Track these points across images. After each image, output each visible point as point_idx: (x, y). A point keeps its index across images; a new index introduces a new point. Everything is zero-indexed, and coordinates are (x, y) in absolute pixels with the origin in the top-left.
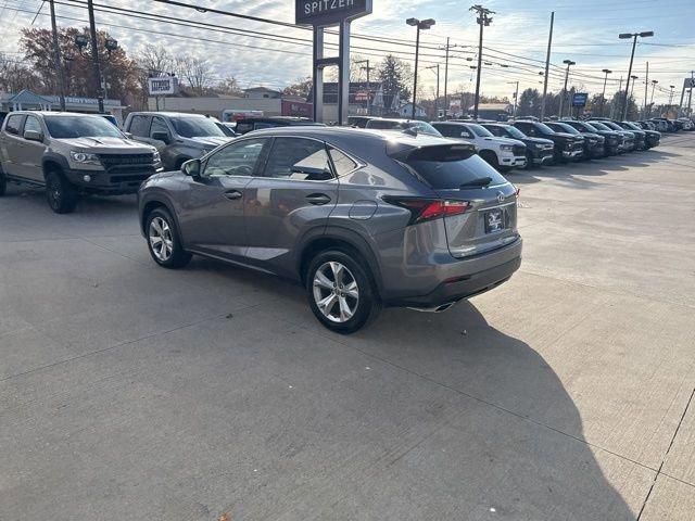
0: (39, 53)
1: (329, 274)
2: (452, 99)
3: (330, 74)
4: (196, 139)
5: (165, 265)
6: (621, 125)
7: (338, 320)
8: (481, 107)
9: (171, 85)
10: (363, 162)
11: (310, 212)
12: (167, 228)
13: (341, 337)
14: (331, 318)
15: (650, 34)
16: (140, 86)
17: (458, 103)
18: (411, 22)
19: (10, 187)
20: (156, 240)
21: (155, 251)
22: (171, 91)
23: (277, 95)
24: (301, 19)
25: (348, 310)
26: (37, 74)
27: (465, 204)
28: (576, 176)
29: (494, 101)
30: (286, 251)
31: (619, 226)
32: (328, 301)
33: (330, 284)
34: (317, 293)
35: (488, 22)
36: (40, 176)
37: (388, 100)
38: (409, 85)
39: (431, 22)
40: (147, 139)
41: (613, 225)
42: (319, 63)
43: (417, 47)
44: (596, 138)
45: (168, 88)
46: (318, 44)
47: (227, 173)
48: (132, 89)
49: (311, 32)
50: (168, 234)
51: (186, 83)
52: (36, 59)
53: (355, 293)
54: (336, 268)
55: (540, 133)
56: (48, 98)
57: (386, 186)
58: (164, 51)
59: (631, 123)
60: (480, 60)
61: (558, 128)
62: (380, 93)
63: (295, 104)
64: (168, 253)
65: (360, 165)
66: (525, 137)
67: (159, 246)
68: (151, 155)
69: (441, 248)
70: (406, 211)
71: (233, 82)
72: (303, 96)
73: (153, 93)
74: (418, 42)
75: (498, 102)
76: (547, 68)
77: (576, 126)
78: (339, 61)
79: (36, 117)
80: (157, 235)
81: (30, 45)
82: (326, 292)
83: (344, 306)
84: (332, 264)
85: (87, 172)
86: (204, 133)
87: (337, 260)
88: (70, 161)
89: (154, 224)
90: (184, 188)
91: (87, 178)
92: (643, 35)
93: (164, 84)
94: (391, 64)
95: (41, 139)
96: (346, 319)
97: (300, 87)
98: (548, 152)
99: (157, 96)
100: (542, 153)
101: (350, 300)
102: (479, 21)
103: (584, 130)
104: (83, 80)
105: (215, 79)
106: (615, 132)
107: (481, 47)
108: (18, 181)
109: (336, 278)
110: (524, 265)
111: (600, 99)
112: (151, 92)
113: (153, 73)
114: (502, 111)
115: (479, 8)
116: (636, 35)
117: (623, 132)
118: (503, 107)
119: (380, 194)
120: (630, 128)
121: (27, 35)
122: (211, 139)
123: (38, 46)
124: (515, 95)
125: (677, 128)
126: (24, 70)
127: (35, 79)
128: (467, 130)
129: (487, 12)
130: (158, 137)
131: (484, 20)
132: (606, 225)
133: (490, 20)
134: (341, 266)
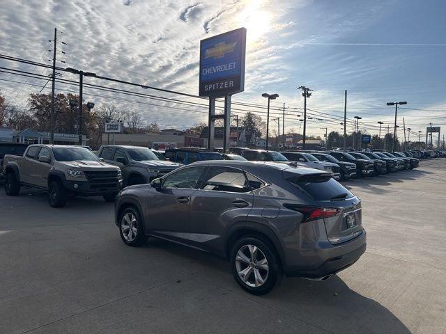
0: (38, 107)
1: (247, 253)
2: (287, 137)
3: (219, 123)
4: (143, 162)
5: (131, 244)
6: (394, 154)
7: (253, 285)
8: (307, 142)
9: (119, 127)
10: (268, 182)
11: (235, 212)
12: (135, 220)
13: (255, 298)
14: (248, 283)
15: (405, 103)
16: (97, 127)
17: (291, 139)
18: (265, 95)
19: (23, 190)
20: (125, 227)
21: (124, 235)
22: (119, 131)
23: (181, 133)
24: (203, 93)
25: (261, 279)
26: (36, 119)
27: (335, 210)
28: (372, 186)
29: (312, 138)
30: (218, 236)
31: (409, 220)
32: (246, 272)
33: (248, 260)
34: (238, 266)
35: (309, 95)
36: (45, 184)
37: (249, 137)
38: (261, 129)
39: (277, 96)
40: (113, 162)
41: (405, 218)
42: (212, 117)
43: (268, 109)
44: (381, 163)
45: (117, 129)
46: (212, 107)
47: (177, 186)
48: (93, 129)
49: (208, 101)
50: (135, 224)
51: (126, 125)
52: (36, 111)
53: (266, 267)
54: (253, 249)
55: (346, 159)
56: (41, 133)
57: (286, 197)
58: (114, 107)
59: (399, 153)
60: (305, 116)
61: (356, 156)
62: (244, 133)
63: (193, 139)
64: (133, 236)
65: (266, 184)
66: (338, 161)
67: (127, 232)
68: (117, 172)
69: (323, 238)
70: (299, 214)
71: (155, 126)
72: (196, 134)
73: (108, 131)
74: (269, 106)
75: (314, 139)
76: (345, 121)
77: (368, 155)
78: (224, 117)
79: (46, 148)
80: (126, 224)
81: (34, 103)
82: (244, 266)
83: (257, 275)
84: (249, 246)
85: (76, 182)
86: (146, 158)
87: (254, 244)
88: (66, 175)
89: (126, 217)
90: (150, 195)
91: (76, 186)
92: (400, 103)
93: (115, 127)
94: (250, 117)
95: (49, 162)
96: (260, 285)
97: (196, 129)
98: (353, 171)
99: (108, 133)
100: (350, 171)
101: (262, 272)
102: (304, 95)
103: (373, 157)
104: (63, 123)
105: (145, 123)
106: (391, 159)
107: (305, 109)
108: (29, 186)
109: (252, 255)
110: (368, 249)
111: (376, 138)
112: (106, 131)
113: (108, 119)
114: (318, 145)
115: (303, 88)
116: (397, 104)
117: (396, 159)
118: (318, 142)
119: (281, 203)
120: (400, 156)
121: (33, 97)
122: (152, 162)
123: (39, 103)
124: (325, 135)
125: (426, 156)
126: (28, 117)
127: (34, 122)
128: (302, 157)
129: (308, 90)
130: (119, 160)
131: (306, 94)
132: (402, 218)
133: (310, 94)
134: (255, 248)
